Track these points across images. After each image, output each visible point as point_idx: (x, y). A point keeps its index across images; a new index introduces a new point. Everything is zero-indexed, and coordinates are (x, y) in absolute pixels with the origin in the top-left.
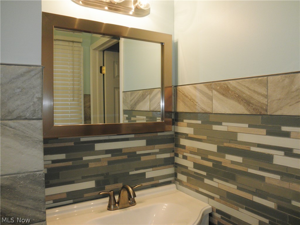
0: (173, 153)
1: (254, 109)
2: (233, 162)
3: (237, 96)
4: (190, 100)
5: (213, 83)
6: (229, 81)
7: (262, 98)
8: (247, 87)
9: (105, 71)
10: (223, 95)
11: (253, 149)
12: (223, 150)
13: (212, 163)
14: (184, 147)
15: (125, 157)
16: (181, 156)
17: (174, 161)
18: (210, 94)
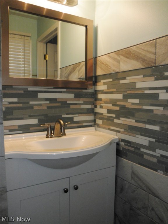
0: (94, 105)
1: (147, 64)
2: (133, 104)
3: (136, 56)
4: (105, 65)
5: (121, 51)
6: (131, 47)
7: (152, 55)
8: (143, 49)
9: (48, 58)
10: (127, 57)
11: (146, 92)
12: (126, 97)
13: (119, 107)
14: (101, 100)
15: (59, 104)
16: (98, 106)
17: (94, 111)
18: (118, 59)
